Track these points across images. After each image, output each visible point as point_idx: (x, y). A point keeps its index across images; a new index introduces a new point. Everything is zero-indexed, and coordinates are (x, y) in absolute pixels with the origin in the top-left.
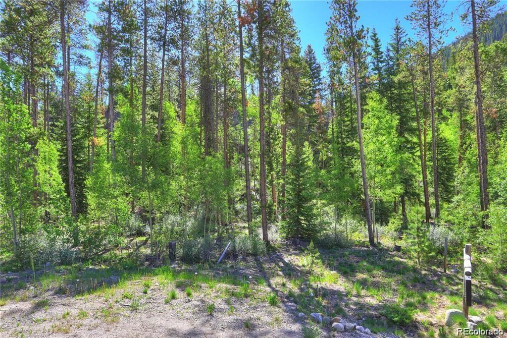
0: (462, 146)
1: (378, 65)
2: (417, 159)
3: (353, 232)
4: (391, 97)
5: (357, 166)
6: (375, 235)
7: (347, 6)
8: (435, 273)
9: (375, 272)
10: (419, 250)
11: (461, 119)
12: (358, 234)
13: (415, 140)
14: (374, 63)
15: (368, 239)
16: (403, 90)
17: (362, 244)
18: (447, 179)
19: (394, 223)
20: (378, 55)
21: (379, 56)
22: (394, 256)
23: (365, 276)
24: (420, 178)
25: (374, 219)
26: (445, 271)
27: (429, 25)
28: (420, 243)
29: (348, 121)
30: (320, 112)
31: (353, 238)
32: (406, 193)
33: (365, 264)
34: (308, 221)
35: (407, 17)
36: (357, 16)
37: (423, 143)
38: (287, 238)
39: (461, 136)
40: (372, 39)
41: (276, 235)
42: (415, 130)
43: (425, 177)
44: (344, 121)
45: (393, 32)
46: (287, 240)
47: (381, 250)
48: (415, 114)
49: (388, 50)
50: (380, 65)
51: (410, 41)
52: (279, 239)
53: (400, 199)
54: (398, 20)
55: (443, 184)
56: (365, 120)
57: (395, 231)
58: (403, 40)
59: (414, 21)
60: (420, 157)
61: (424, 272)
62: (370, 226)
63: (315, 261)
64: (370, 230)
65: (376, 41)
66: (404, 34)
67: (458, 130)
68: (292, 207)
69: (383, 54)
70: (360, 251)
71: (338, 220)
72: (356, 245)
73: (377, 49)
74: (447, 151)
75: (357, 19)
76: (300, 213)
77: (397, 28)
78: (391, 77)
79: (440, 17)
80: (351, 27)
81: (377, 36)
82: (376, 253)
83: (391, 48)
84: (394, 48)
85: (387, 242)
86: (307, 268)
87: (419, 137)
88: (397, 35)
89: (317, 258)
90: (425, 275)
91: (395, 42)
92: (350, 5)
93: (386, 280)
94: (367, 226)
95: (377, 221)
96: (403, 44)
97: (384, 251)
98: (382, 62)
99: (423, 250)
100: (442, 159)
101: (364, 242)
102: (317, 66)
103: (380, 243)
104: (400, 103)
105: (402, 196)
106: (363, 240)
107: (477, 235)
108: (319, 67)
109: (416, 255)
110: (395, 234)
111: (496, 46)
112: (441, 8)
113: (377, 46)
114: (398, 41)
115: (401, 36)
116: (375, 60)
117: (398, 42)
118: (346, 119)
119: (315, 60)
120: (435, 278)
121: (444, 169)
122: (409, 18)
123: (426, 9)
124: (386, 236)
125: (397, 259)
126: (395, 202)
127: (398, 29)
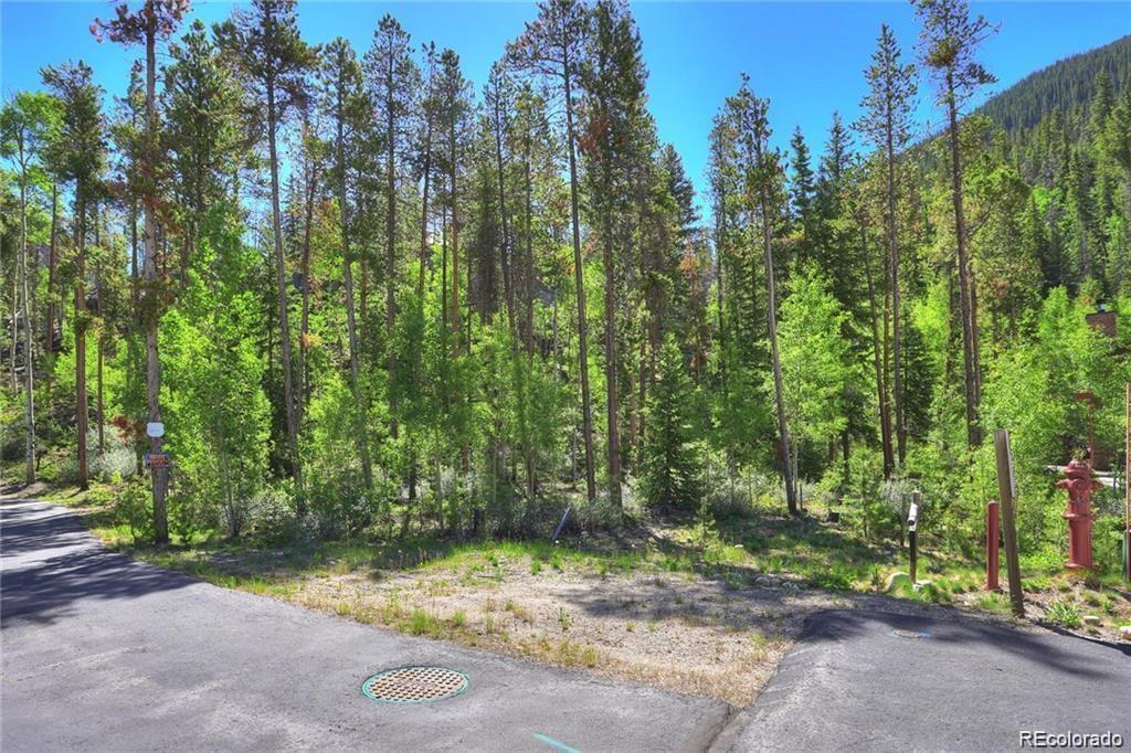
0: (952, 341)
1: (803, 195)
2: (870, 366)
3: (761, 494)
4: (826, 257)
5: (768, 385)
6: (798, 498)
7: (751, 114)
8: (888, 546)
9: (798, 547)
10: (865, 514)
11: (951, 291)
12: (770, 496)
13: (868, 333)
14: (796, 192)
15: (786, 505)
16: (848, 243)
17: (778, 512)
18: (922, 403)
19: (831, 478)
20: (803, 176)
21: (806, 179)
22: (827, 527)
23: (784, 552)
24: (875, 401)
25: (796, 472)
26: (902, 544)
27: (889, 142)
28: (866, 505)
29: (748, 299)
30: (693, 275)
31: (761, 503)
32: (851, 426)
33: (783, 538)
34: (685, 476)
35: (854, 124)
36: (767, 129)
37: (882, 339)
38: (649, 506)
39: (951, 322)
40: (794, 146)
41: (632, 499)
42: (868, 315)
43: (883, 398)
44: (742, 299)
45: (830, 137)
46: (650, 508)
47: (809, 520)
48: (867, 285)
49: (823, 170)
50: (809, 195)
51: (858, 158)
52: (636, 507)
53: (840, 437)
54: (839, 115)
55: (916, 410)
56: (785, 306)
57: (832, 490)
58: (846, 151)
59: (866, 133)
60: (876, 363)
61: (870, 546)
62: (789, 483)
63: (710, 532)
64: (790, 490)
65: (801, 151)
66: (849, 142)
67: (946, 309)
68: (658, 452)
69: (812, 176)
70: (773, 522)
71: (734, 475)
72: (767, 514)
73: (801, 166)
74: (921, 352)
75: (767, 134)
76: (672, 462)
77: (837, 130)
78: (826, 221)
79: (908, 128)
80: (758, 149)
81: (803, 142)
82: (799, 525)
83: (825, 166)
84: (831, 167)
85: (817, 508)
86: (696, 544)
87: (874, 327)
88: (836, 142)
89: (711, 529)
90: (873, 549)
91: (832, 154)
92: (756, 112)
93: (817, 556)
94: (784, 483)
95: (801, 475)
96: (846, 160)
97: (812, 522)
98: (810, 190)
99: (870, 514)
100: (913, 367)
101: (779, 510)
102: (685, 185)
103: (806, 510)
104: (841, 266)
105: (844, 434)
106: (778, 506)
107: (957, 493)
108: (690, 187)
109: (860, 521)
110: (832, 496)
111: (1003, 175)
112: (911, 112)
113: (802, 159)
114: (839, 154)
115: (843, 144)
116: (798, 187)
117: (838, 156)
118: (746, 296)
119: (682, 174)
120: (887, 552)
121: (917, 385)
122: (857, 127)
123: (885, 112)
124: (816, 499)
125: (833, 531)
126: (831, 445)
127: (838, 133)
